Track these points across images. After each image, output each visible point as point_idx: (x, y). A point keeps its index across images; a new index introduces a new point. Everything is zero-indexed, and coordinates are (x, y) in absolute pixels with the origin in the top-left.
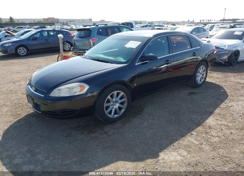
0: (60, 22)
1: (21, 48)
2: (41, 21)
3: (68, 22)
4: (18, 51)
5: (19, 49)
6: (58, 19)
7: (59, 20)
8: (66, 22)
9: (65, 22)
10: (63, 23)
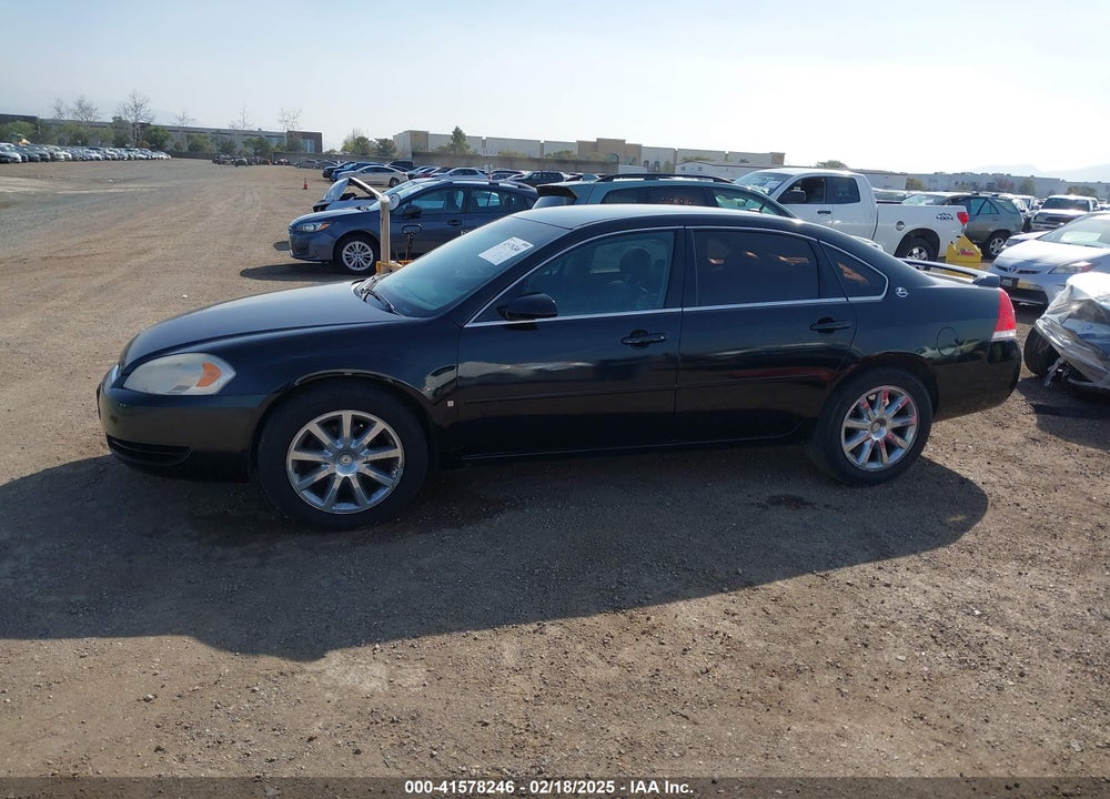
0: (643, 160)
1: (357, 243)
2: (567, 152)
3: (675, 160)
4: (345, 252)
5: (347, 247)
6: (639, 147)
7: (643, 152)
8: (668, 163)
9: (662, 164)
10: (657, 163)
